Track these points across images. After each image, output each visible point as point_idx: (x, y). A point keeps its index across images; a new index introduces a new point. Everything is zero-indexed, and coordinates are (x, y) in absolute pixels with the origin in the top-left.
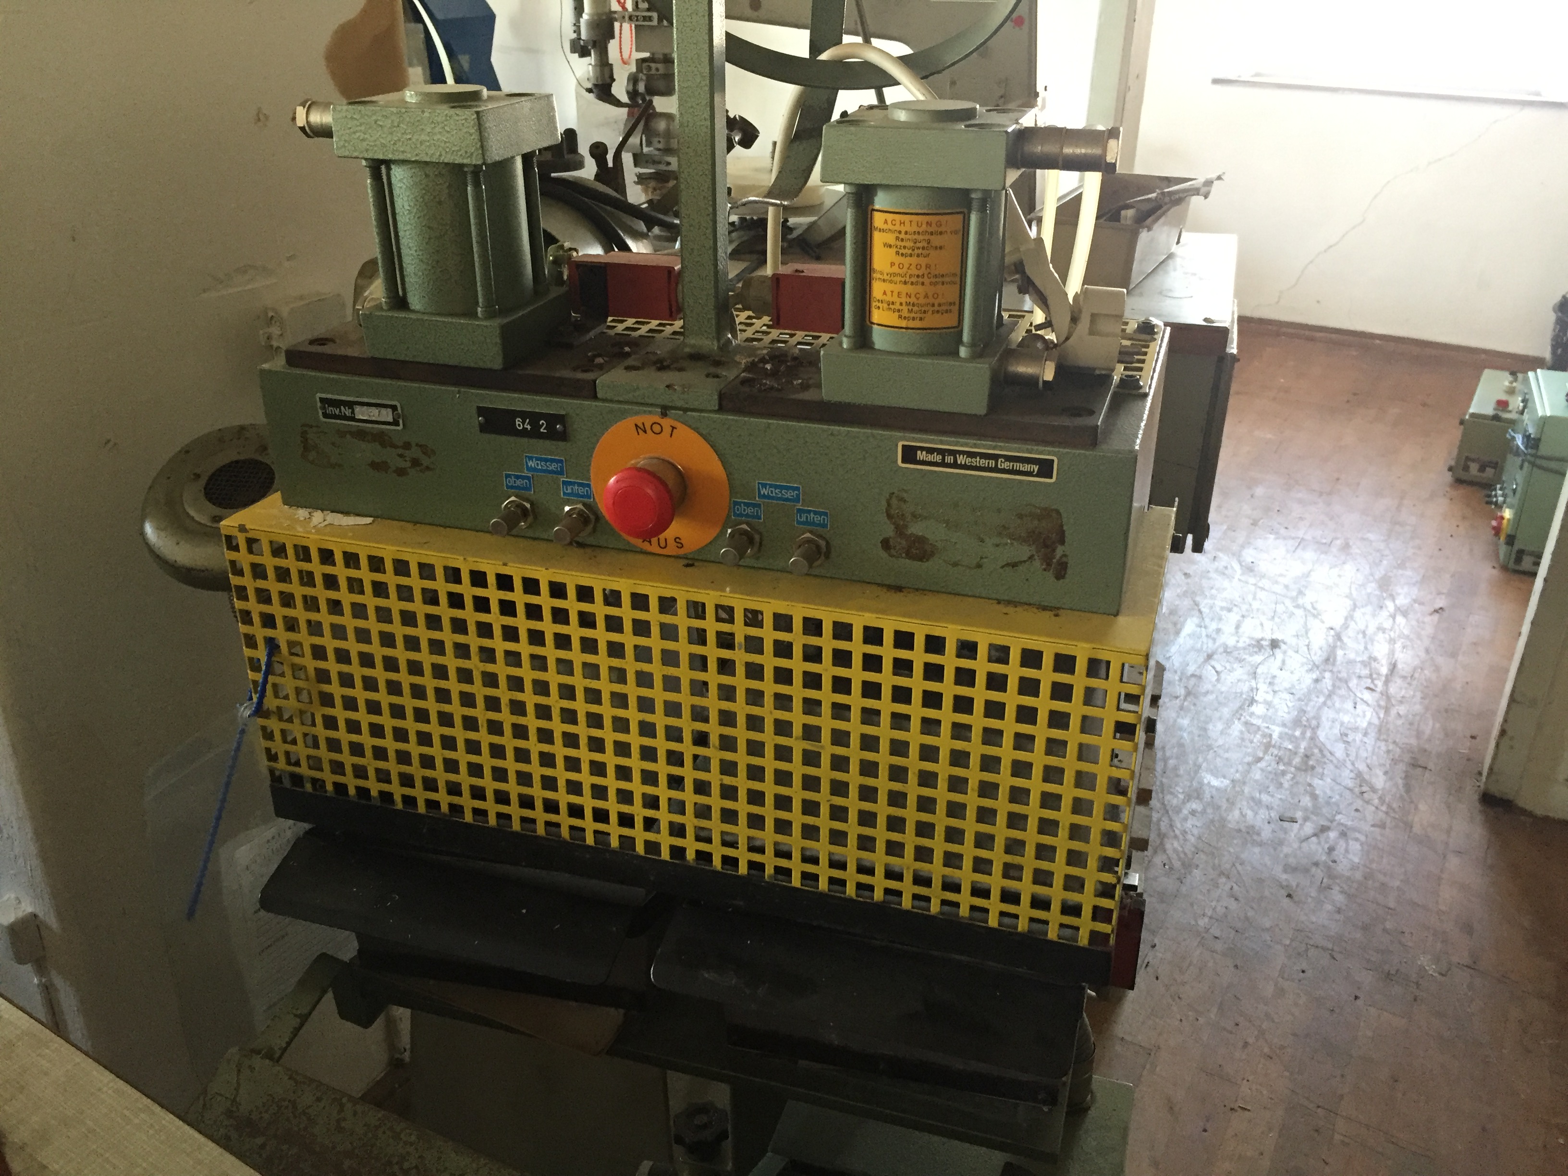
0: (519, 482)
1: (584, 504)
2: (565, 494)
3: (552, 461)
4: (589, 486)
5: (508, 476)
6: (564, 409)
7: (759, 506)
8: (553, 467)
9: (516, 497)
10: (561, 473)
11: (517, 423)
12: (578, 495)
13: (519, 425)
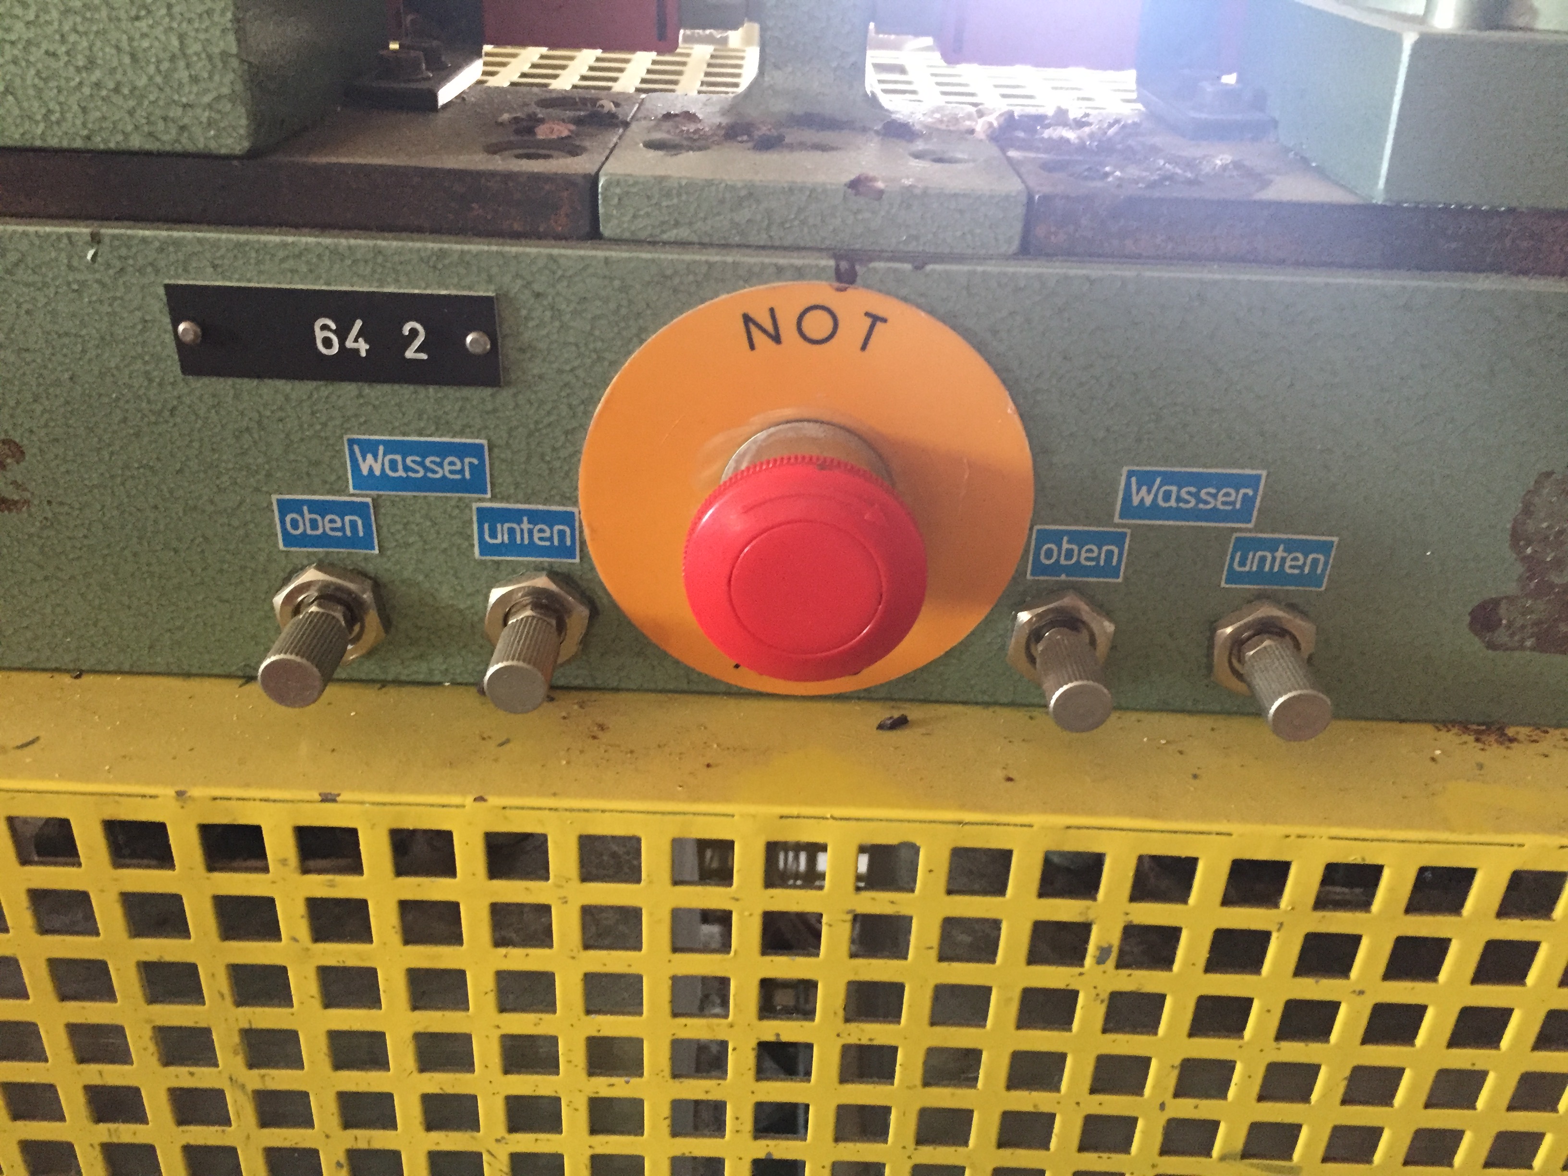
0: (326, 524)
1: (553, 575)
2: (486, 548)
3: (444, 450)
4: (568, 519)
5: (285, 507)
6: (490, 280)
7: (1118, 540)
8: (449, 467)
9: (320, 567)
10: (475, 485)
11: (319, 335)
12: (531, 549)
13: (327, 343)
